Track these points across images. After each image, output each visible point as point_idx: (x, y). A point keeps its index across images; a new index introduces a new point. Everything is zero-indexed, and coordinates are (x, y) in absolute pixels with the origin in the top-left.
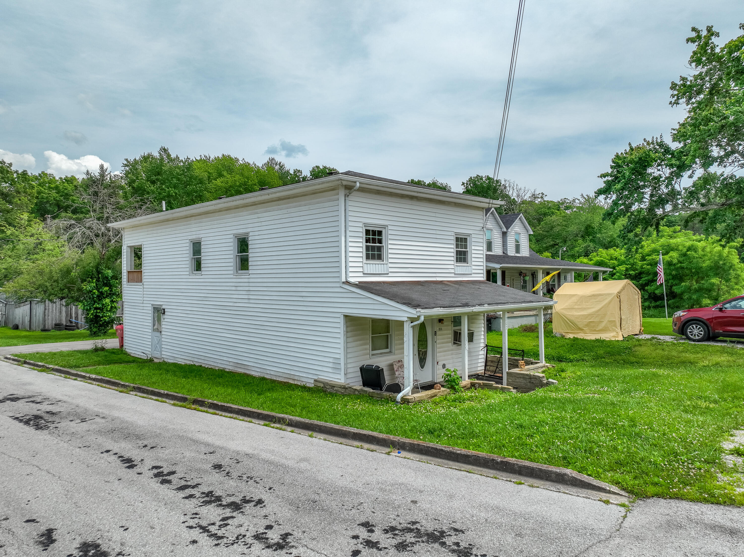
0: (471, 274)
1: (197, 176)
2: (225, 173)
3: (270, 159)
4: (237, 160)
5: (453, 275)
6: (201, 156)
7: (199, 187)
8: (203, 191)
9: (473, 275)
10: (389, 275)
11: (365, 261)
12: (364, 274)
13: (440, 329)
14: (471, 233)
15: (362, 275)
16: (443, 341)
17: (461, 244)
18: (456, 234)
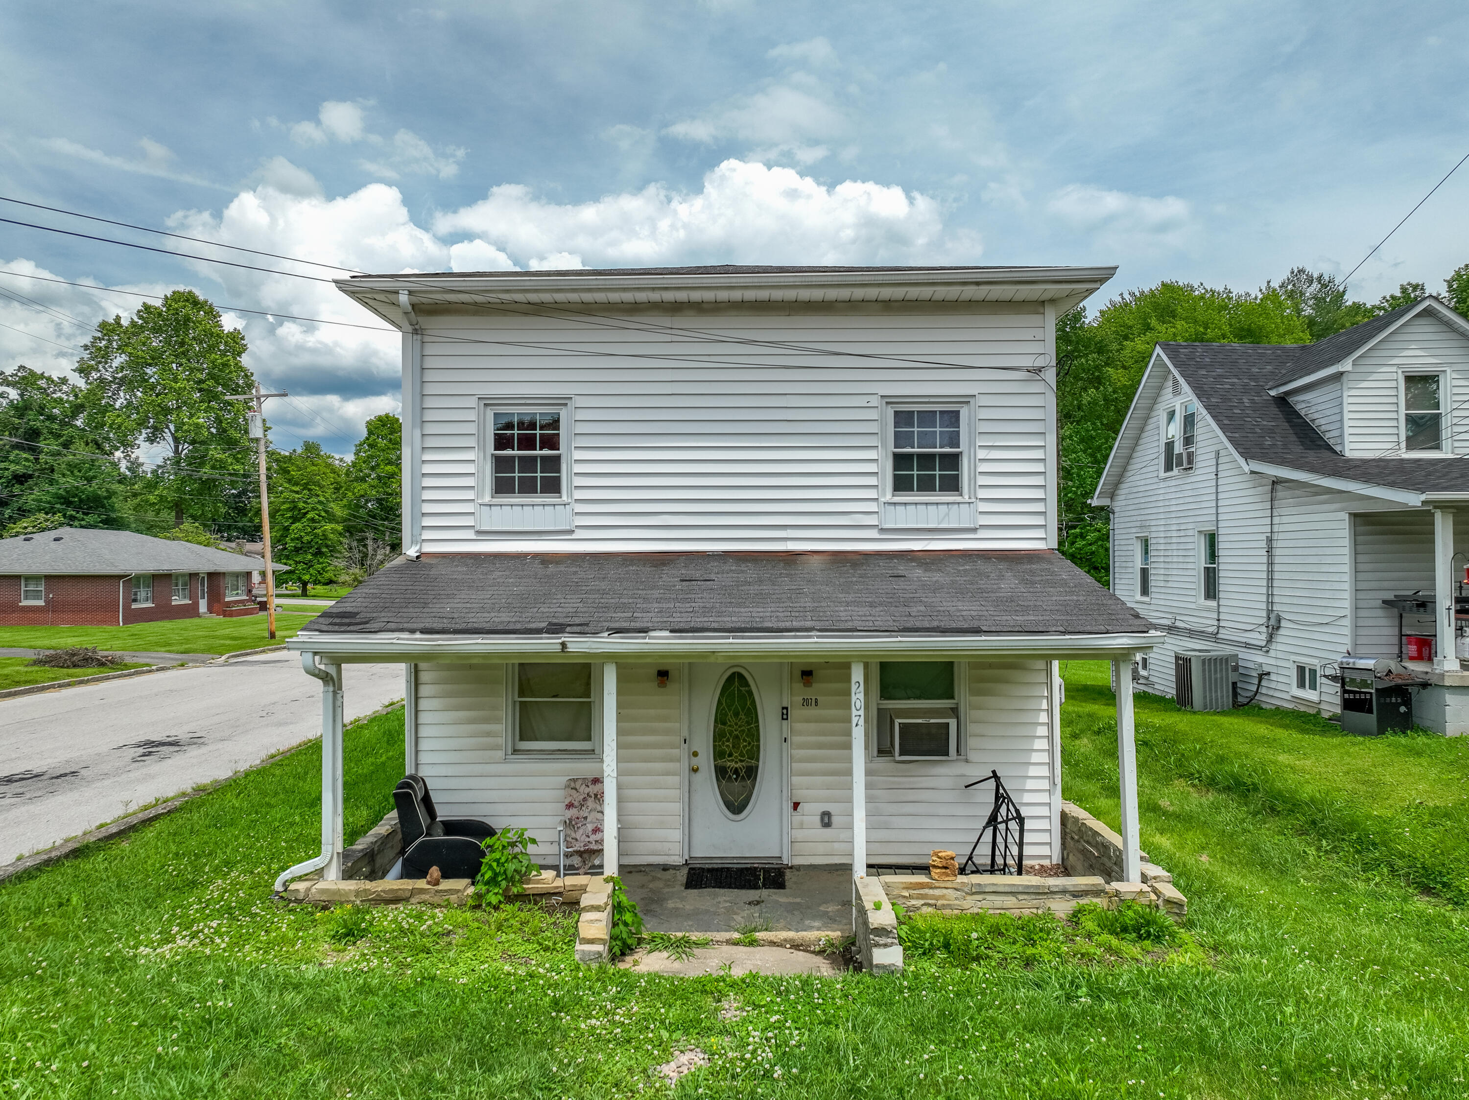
1: (1089, 339)
2: (1153, 322)
3: (1292, 272)
4: (1192, 289)
5: (874, 534)
6: (1121, 294)
7: (1094, 361)
8: (1102, 366)
9: (981, 534)
10: (574, 536)
11: (487, 499)
12: (479, 532)
13: (806, 702)
14: (975, 392)
15: (471, 534)
16: (822, 739)
17: (926, 433)
18: (889, 400)
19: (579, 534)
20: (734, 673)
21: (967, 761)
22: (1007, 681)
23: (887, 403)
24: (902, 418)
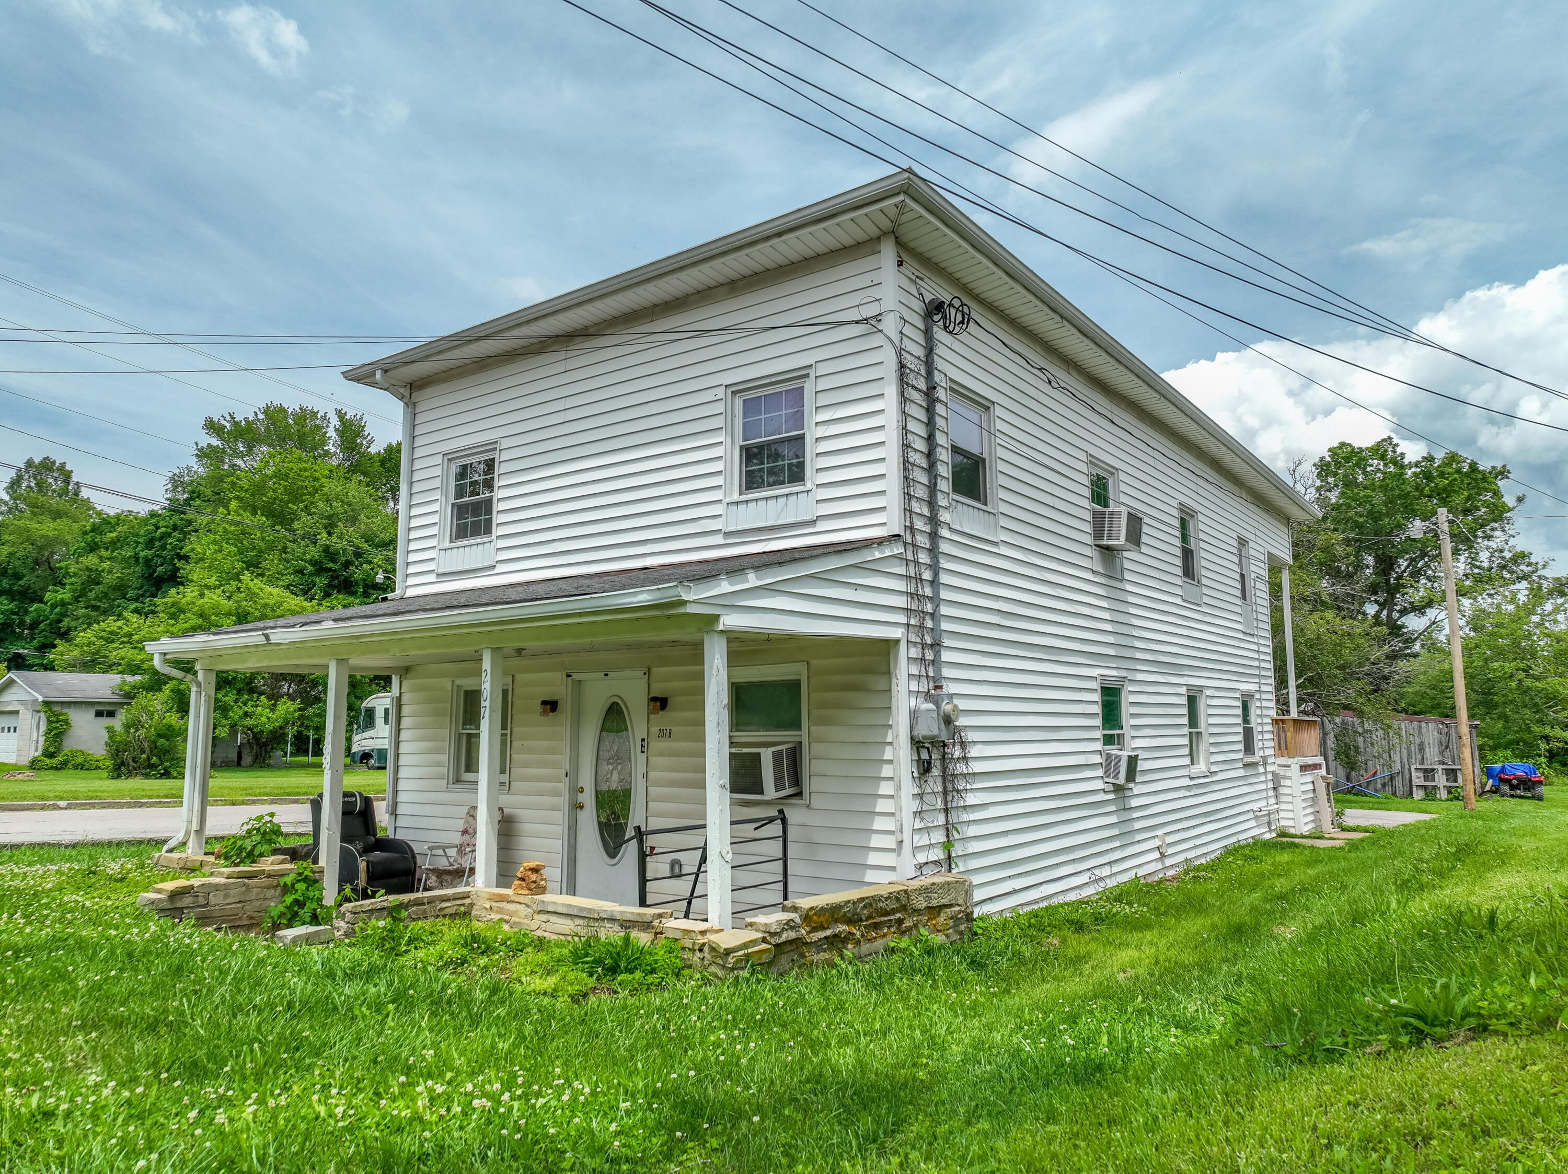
0: (813, 523)
5: (718, 539)
9: (821, 526)
10: (496, 571)
11: (447, 544)
12: (439, 575)
13: (662, 734)
14: (812, 362)
15: (432, 578)
16: (674, 775)
17: (772, 419)
18: (736, 390)
19: (500, 568)
20: (613, 703)
21: (808, 806)
22: (848, 707)
23: (734, 393)
24: (750, 407)
